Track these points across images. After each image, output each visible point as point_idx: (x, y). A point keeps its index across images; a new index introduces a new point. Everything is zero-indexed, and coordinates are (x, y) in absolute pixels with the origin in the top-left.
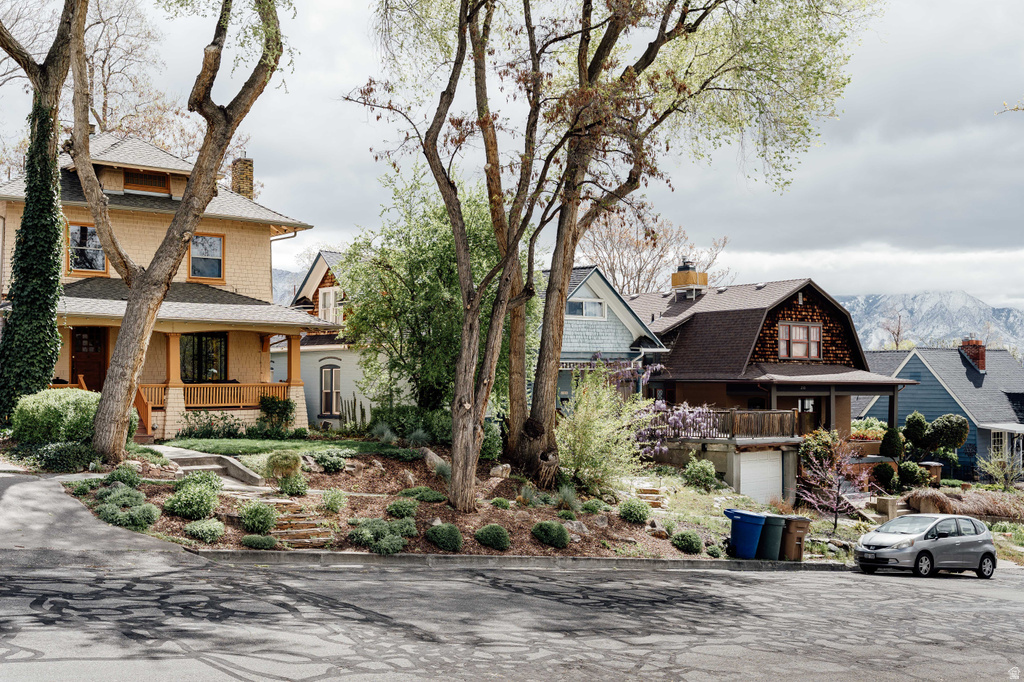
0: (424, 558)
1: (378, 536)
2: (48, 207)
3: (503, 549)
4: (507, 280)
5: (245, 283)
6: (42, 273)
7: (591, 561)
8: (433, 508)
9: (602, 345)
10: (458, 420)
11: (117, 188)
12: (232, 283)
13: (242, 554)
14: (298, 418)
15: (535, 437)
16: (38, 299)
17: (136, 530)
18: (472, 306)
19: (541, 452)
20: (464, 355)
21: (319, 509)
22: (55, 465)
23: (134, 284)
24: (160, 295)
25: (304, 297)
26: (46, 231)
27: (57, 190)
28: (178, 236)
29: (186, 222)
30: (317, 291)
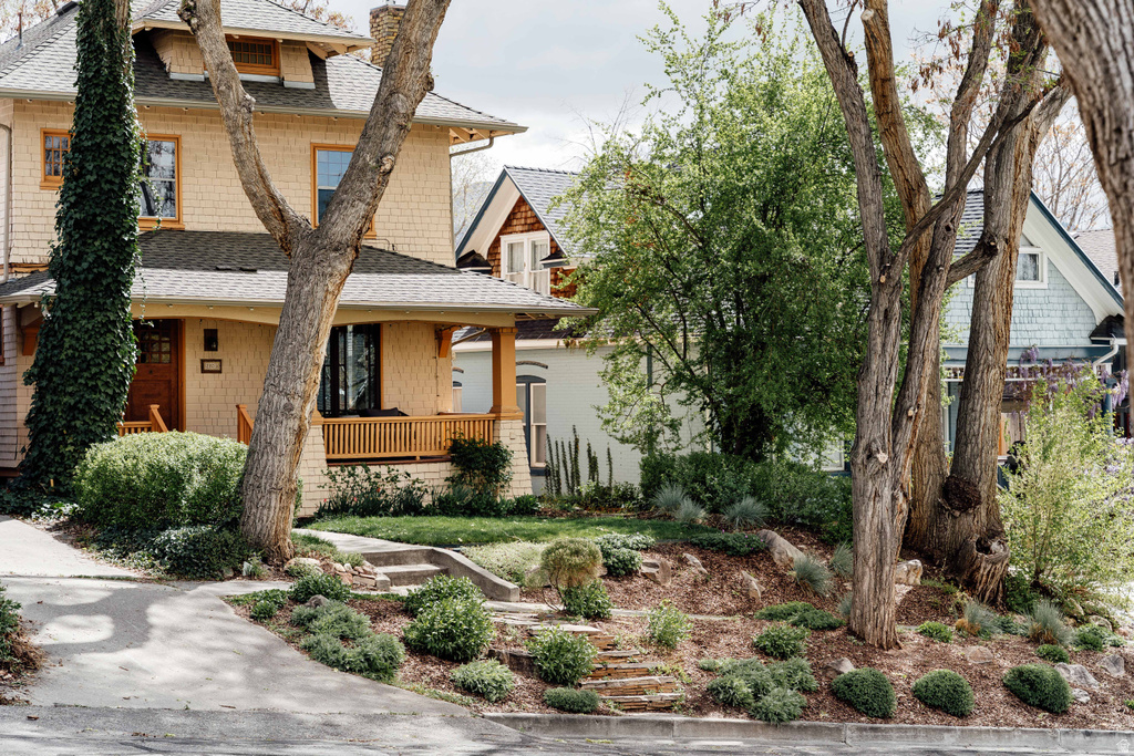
0: (838, 730)
1: (759, 690)
2: (117, 114)
3: (962, 715)
4: (948, 228)
5: (407, 234)
6: (110, 229)
7: (1117, 737)
8: (827, 641)
9: (1038, 334)
10: (866, 485)
11: (193, 70)
12: (385, 233)
13: (551, 721)
14: (515, 477)
15: (964, 510)
16: (104, 275)
17: (379, 679)
18: (889, 277)
19: (976, 537)
20: (874, 367)
21: (644, 643)
22: (190, 566)
23: (299, 250)
24: (345, 267)
25: (473, 252)
26: (114, 155)
27: (130, 81)
28: (372, 164)
29: (385, 138)
30: (497, 242)
